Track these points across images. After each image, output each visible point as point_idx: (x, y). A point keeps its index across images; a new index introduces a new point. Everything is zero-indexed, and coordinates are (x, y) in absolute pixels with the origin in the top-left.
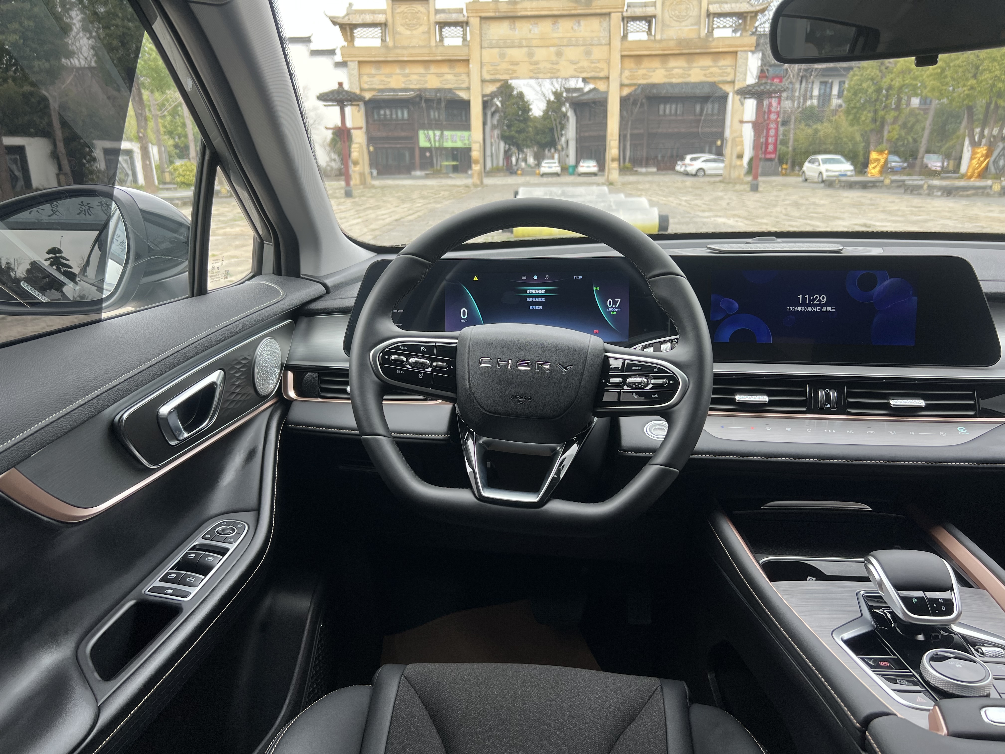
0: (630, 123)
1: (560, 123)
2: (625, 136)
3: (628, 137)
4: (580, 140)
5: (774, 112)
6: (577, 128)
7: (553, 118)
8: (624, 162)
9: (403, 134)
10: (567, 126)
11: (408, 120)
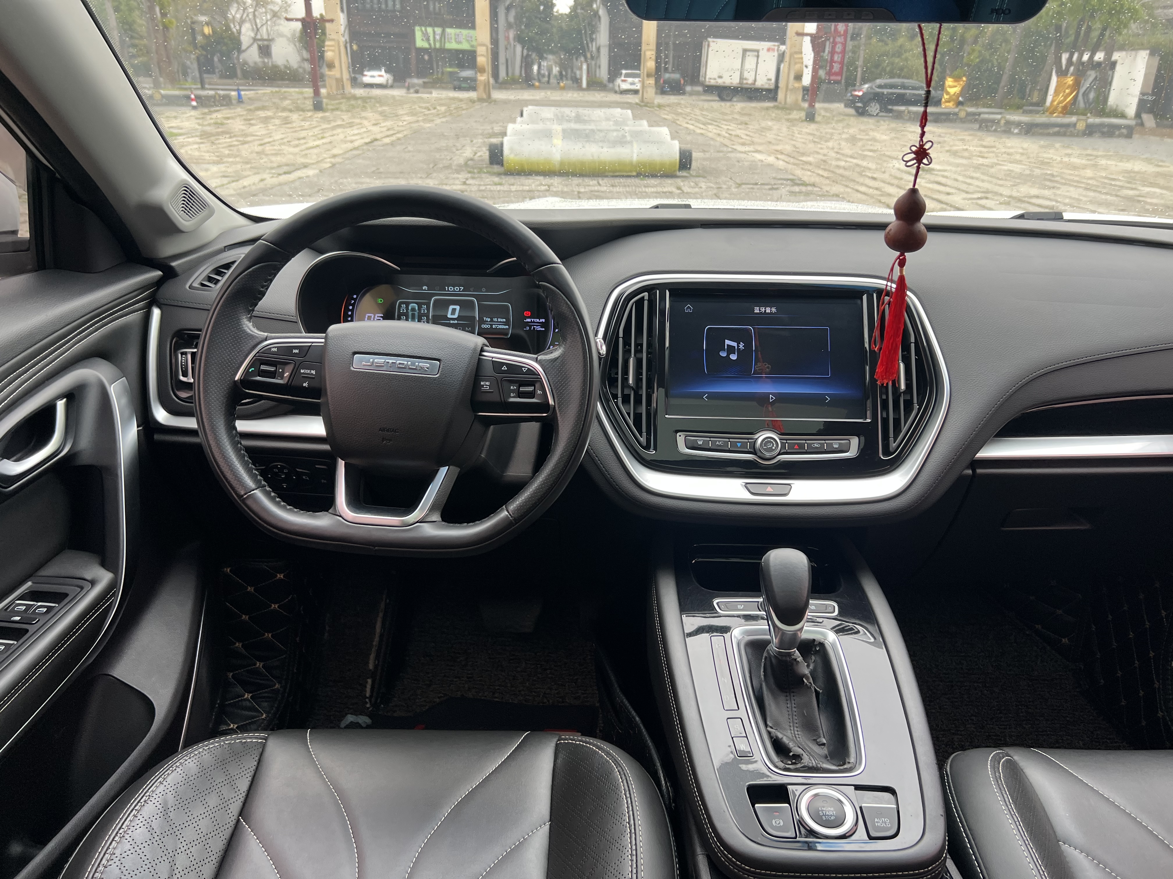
1: (590, 24)
4: (614, 47)
6: (610, 32)
7: (581, 18)
9: (395, 30)
10: (598, 29)
11: (401, 12)
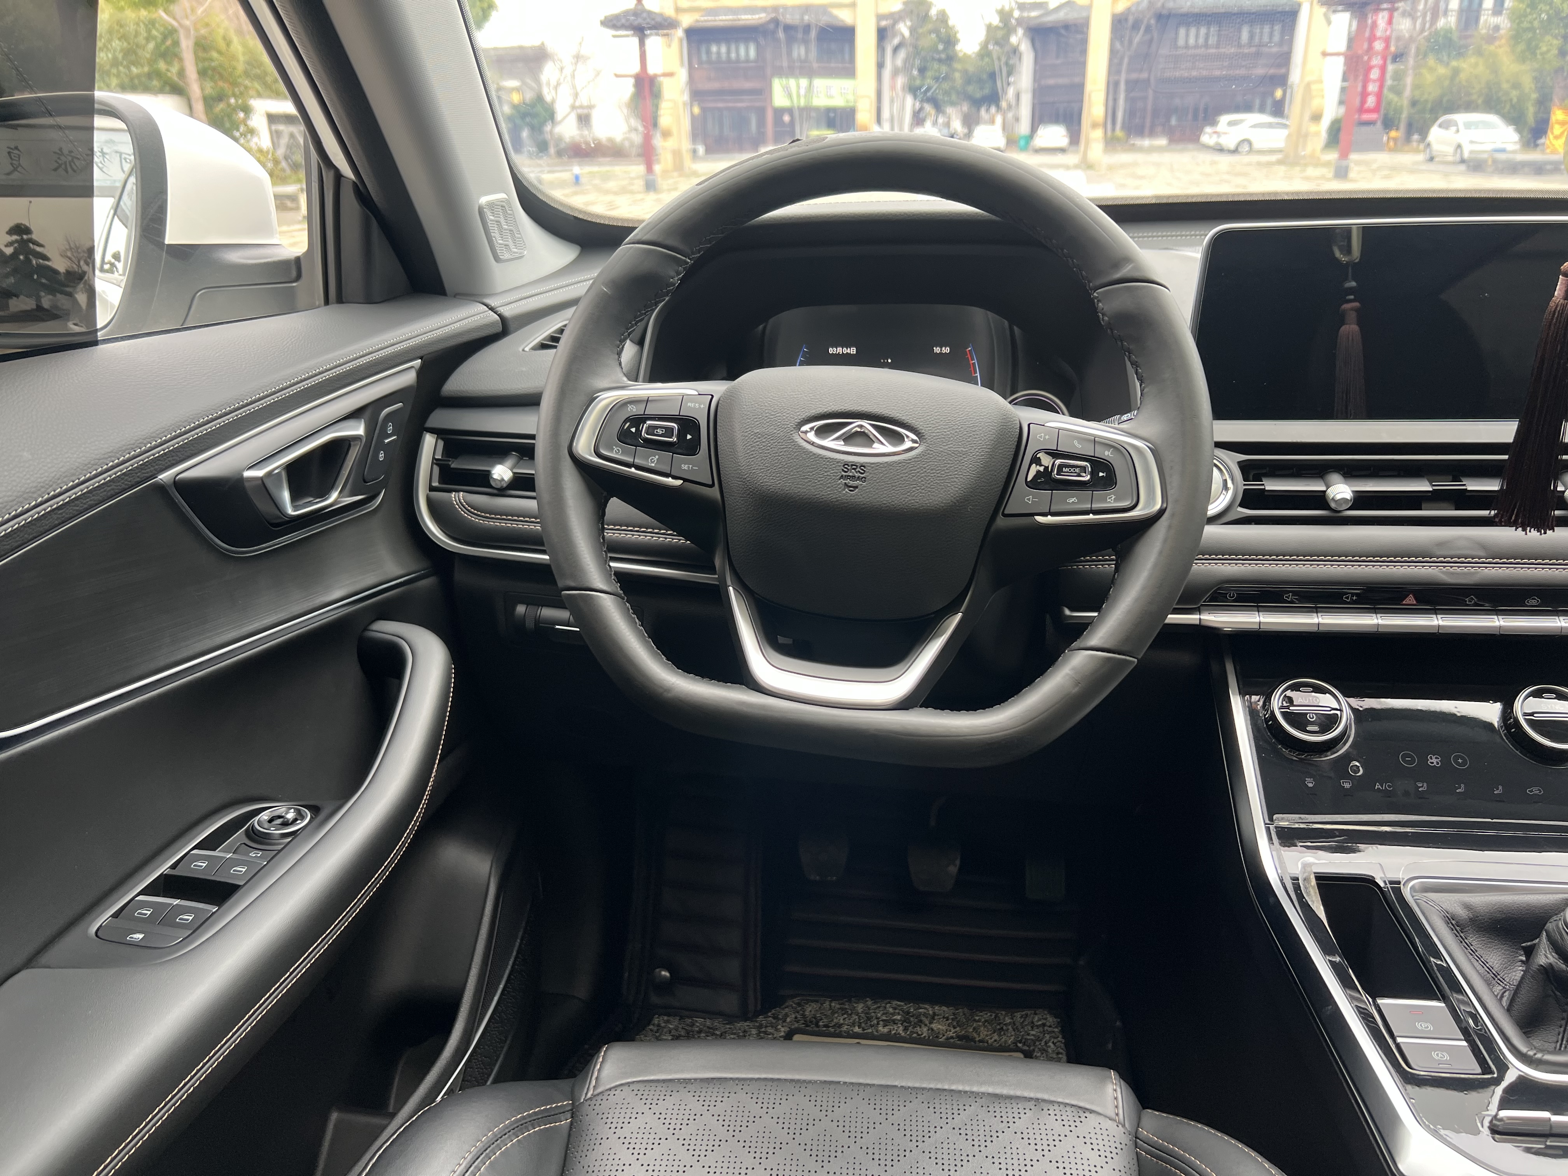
0: (1126, 60)
1: (1007, 64)
2: (1116, 84)
3: (1122, 86)
4: (1040, 92)
5: (1379, 38)
6: (1035, 72)
7: (995, 56)
8: (1113, 130)
9: (748, 85)
10: (1018, 69)
11: (756, 61)
